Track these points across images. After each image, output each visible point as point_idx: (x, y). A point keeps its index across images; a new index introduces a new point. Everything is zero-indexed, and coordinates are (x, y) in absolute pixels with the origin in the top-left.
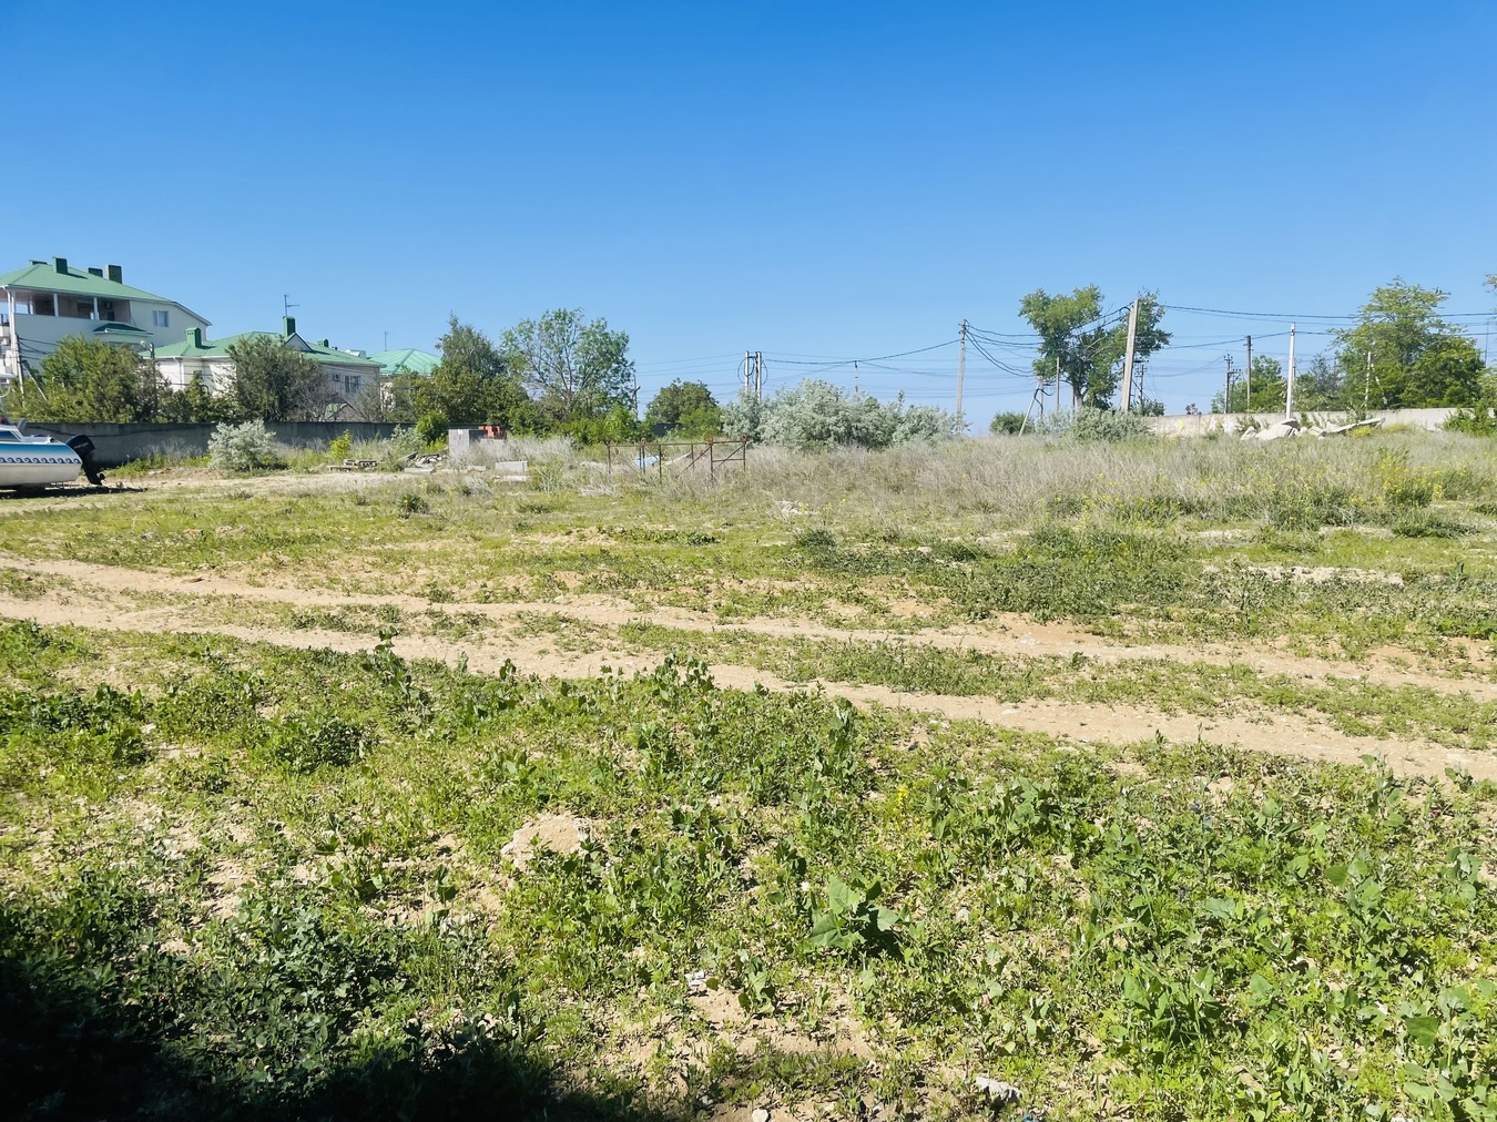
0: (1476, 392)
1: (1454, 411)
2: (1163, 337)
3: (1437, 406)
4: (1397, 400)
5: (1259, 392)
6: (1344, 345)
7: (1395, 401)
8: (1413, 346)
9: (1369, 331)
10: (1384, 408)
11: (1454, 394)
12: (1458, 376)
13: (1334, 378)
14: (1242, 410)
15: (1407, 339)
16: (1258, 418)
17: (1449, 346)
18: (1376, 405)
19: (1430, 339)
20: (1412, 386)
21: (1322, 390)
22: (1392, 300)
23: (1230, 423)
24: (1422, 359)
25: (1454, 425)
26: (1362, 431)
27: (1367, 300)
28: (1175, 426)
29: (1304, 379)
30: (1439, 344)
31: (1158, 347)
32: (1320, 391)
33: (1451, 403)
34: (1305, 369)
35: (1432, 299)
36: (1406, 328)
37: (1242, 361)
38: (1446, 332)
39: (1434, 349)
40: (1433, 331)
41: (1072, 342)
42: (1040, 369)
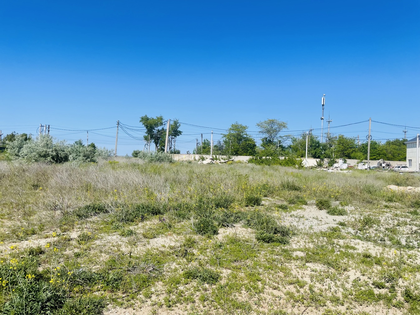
0: (255, 152)
1: (251, 157)
2: (180, 132)
3: (246, 155)
4: (237, 153)
5: (204, 149)
6: (225, 138)
8: (241, 140)
9: (230, 135)
10: (235, 155)
11: (250, 152)
12: (251, 148)
13: (222, 146)
14: (200, 154)
15: (239, 137)
16: (204, 156)
17: (249, 140)
18: (233, 155)
19: (244, 138)
20: (240, 150)
21: (220, 150)
22: (236, 127)
23: (197, 157)
24: (243, 143)
25: (250, 161)
26: (230, 162)
27: (230, 127)
28: (182, 157)
29: (215, 146)
30: (247, 140)
31: (179, 135)
33: (250, 155)
34: (216, 144)
35: (245, 128)
36: (239, 135)
37: (200, 141)
38: (248, 136)
39: (245, 141)
40: (245, 136)
41: (155, 131)
42: (146, 138)
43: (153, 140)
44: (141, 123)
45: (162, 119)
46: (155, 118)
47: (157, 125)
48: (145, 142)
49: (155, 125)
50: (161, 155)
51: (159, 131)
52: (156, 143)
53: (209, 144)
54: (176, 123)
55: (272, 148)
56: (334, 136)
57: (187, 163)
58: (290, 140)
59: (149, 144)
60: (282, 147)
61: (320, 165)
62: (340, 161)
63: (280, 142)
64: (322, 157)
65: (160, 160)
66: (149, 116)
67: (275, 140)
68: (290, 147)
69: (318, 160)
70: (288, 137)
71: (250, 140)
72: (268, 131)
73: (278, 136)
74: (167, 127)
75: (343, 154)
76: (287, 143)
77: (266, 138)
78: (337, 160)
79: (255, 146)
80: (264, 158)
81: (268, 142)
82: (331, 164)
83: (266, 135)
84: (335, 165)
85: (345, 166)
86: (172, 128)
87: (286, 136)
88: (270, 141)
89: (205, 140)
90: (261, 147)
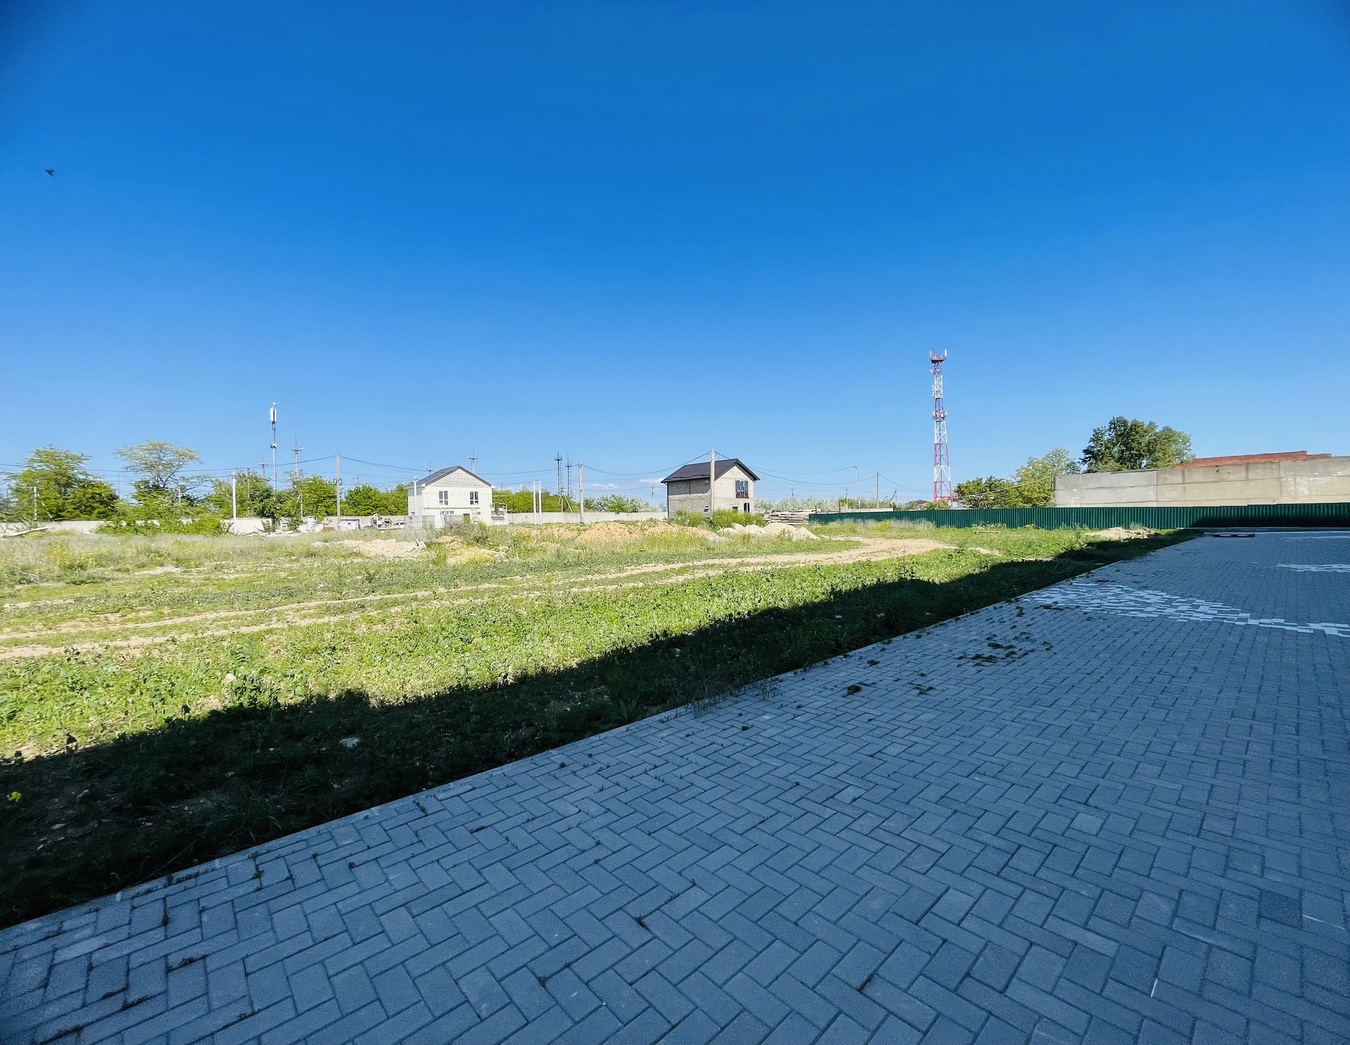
0: (114, 510)
1: (103, 523)
3: (89, 520)
4: (60, 516)
6: (13, 482)
7: (58, 516)
8: (68, 485)
9: (29, 477)
10: (52, 520)
11: (100, 513)
12: (102, 502)
15: (64, 480)
17: (93, 486)
18: (44, 518)
19: (81, 481)
20: (70, 508)
22: (47, 457)
24: (74, 492)
25: (102, 530)
27: (30, 456)
30: (87, 485)
33: (99, 518)
35: (79, 459)
36: (62, 474)
38: (91, 478)
39: (83, 487)
40: (82, 477)
55: (163, 501)
56: (303, 478)
58: (209, 485)
60: (189, 499)
61: (270, 529)
62: (310, 520)
63: (183, 489)
64: (276, 516)
67: (171, 486)
68: (208, 499)
69: (267, 521)
70: (202, 479)
71: (99, 486)
72: (150, 467)
73: (178, 476)
75: (318, 508)
76: (200, 492)
77: (147, 482)
78: (304, 519)
79: (114, 498)
80: (139, 523)
81: (150, 490)
82: (294, 526)
83: (148, 476)
84: (301, 528)
85: (319, 528)
87: (198, 478)
88: (156, 487)
90: (135, 501)
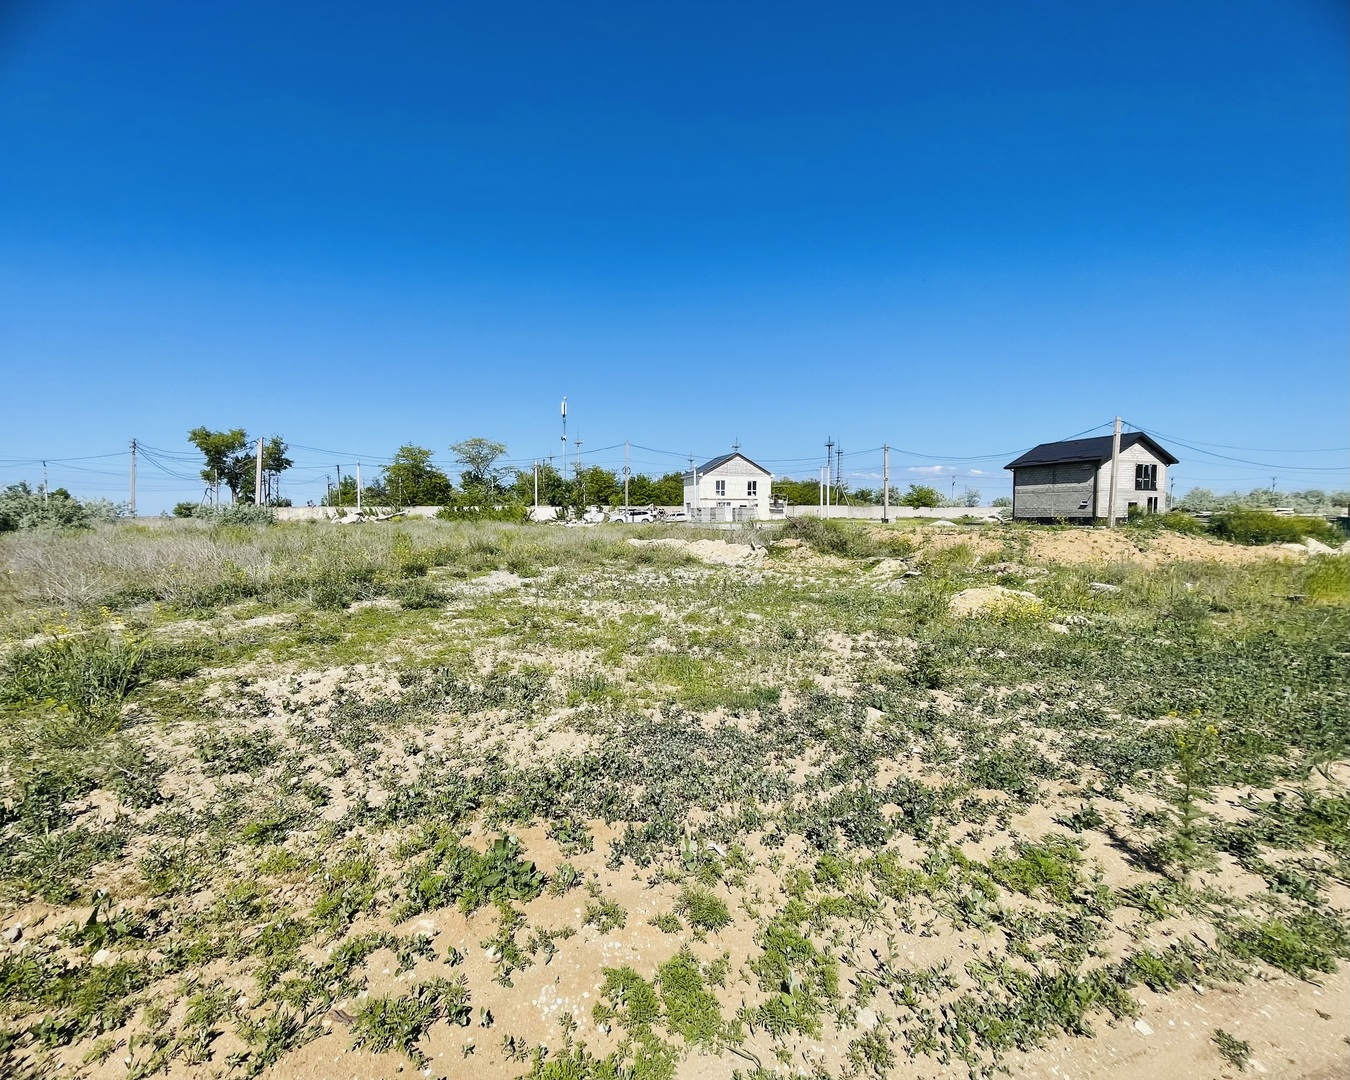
0: (448, 497)
1: (442, 508)
2: (289, 463)
3: (432, 505)
5: (345, 495)
6: (388, 473)
7: (414, 503)
8: (420, 476)
9: (398, 468)
10: (409, 505)
11: (440, 499)
12: (441, 491)
13: (384, 489)
14: (338, 505)
15: (417, 472)
16: (346, 509)
17: (436, 477)
18: (405, 504)
19: (428, 472)
20: (421, 495)
21: (379, 496)
22: (407, 452)
23: (331, 511)
24: (424, 483)
25: (440, 516)
26: (397, 518)
27: (398, 452)
28: (299, 513)
29: (369, 489)
30: (432, 475)
31: (286, 468)
32: (376, 495)
33: (439, 504)
34: (369, 484)
35: (427, 454)
36: (417, 467)
37: (335, 479)
38: (434, 470)
39: (430, 477)
40: (429, 469)
41: (229, 460)
42: (207, 476)
43: (225, 480)
44: (193, 444)
45: (243, 435)
46: (227, 433)
47: (231, 447)
48: (207, 484)
49: (227, 447)
50: (246, 510)
51: (237, 460)
52: (234, 487)
53: (353, 485)
54: (276, 443)
55: (480, 491)
56: (586, 468)
57: (306, 524)
58: (514, 475)
59: (214, 489)
60: (499, 488)
61: (561, 517)
62: (593, 509)
63: (495, 478)
64: (565, 504)
65: (246, 519)
66: (212, 430)
67: (487, 476)
68: (512, 488)
69: (558, 509)
70: (508, 469)
71: (440, 477)
72: (472, 460)
73: (491, 468)
74: (257, 452)
75: (599, 497)
76: (507, 481)
77: (470, 473)
78: (588, 508)
79: (448, 486)
80: (465, 508)
81: (472, 480)
82: (580, 515)
83: (470, 468)
84: (586, 516)
85: (601, 517)
86: (270, 454)
87: (506, 469)
88: (476, 478)
89: (345, 479)
90: (461, 490)
